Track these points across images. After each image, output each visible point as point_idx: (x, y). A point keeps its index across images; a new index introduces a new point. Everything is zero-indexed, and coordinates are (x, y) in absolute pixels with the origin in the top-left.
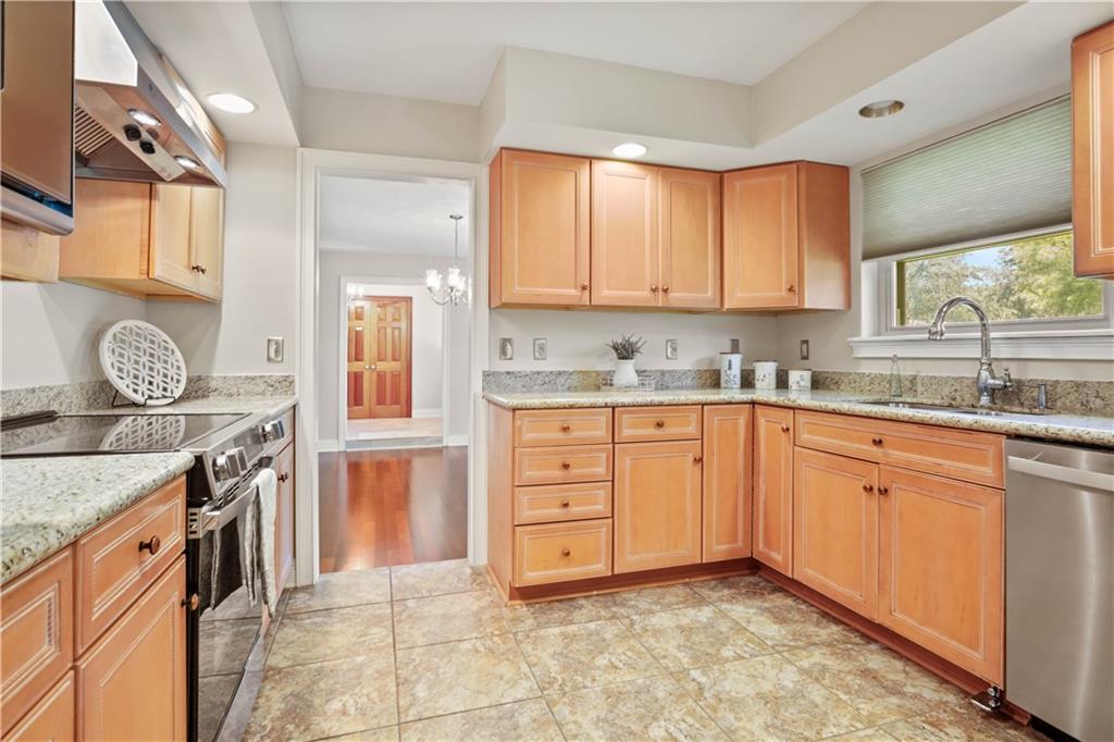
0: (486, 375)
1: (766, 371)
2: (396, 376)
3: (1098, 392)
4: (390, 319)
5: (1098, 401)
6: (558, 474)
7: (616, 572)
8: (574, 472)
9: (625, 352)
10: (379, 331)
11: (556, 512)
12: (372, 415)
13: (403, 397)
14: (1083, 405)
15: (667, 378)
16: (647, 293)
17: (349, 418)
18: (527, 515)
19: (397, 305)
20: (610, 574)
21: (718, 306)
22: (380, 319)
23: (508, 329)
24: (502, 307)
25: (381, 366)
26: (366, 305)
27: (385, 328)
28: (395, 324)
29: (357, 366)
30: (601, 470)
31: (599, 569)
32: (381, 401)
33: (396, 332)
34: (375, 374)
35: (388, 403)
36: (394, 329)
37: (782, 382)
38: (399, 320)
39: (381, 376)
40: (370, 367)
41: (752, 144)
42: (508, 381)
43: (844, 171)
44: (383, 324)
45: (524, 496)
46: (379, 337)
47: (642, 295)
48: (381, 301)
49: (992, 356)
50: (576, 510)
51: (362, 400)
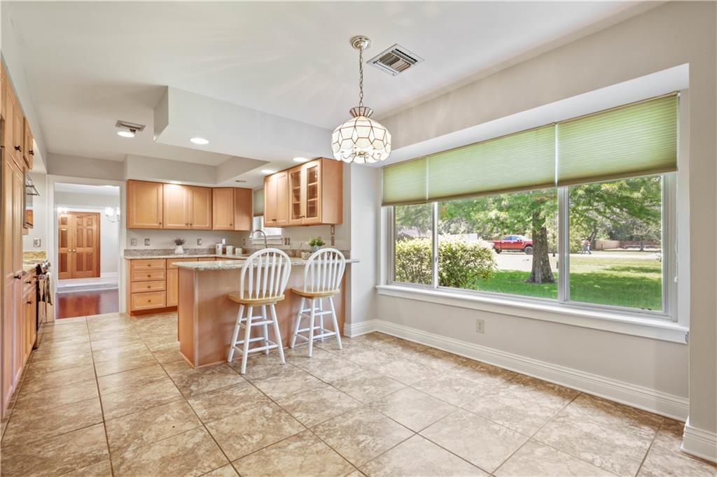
0: (125, 250)
1: (229, 248)
2: (89, 256)
4: (85, 224)
6: (147, 278)
7: (168, 306)
8: (152, 278)
9: (179, 243)
10: (78, 231)
11: (146, 289)
12: (73, 277)
13: (95, 266)
15: (197, 251)
16: (184, 225)
17: (59, 279)
18: (136, 290)
19: (91, 217)
20: (165, 306)
21: (210, 228)
22: (78, 225)
23: (134, 235)
24: (131, 229)
25: (79, 250)
26: (69, 217)
27: (82, 230)
28: (89, 227)
29: (64, 250)
30: (162, 277)
31: (162, 305)
32: (79, 268)
33: (90, 232)
34: (75, 254)
35: (84, 269)
36: (88, 230)
37: (234, 252)
38: (91, 225)
39: (79, 256)
40: (72, 251)
41: (215, 183)
42: (134, 252)
43: (251, 190)
44: (80, 227)
45: (135, 285)
46: (78, 235)
47: (183, 225)
48: (80, 215)
50: (153, 288)
51: (66, 268)
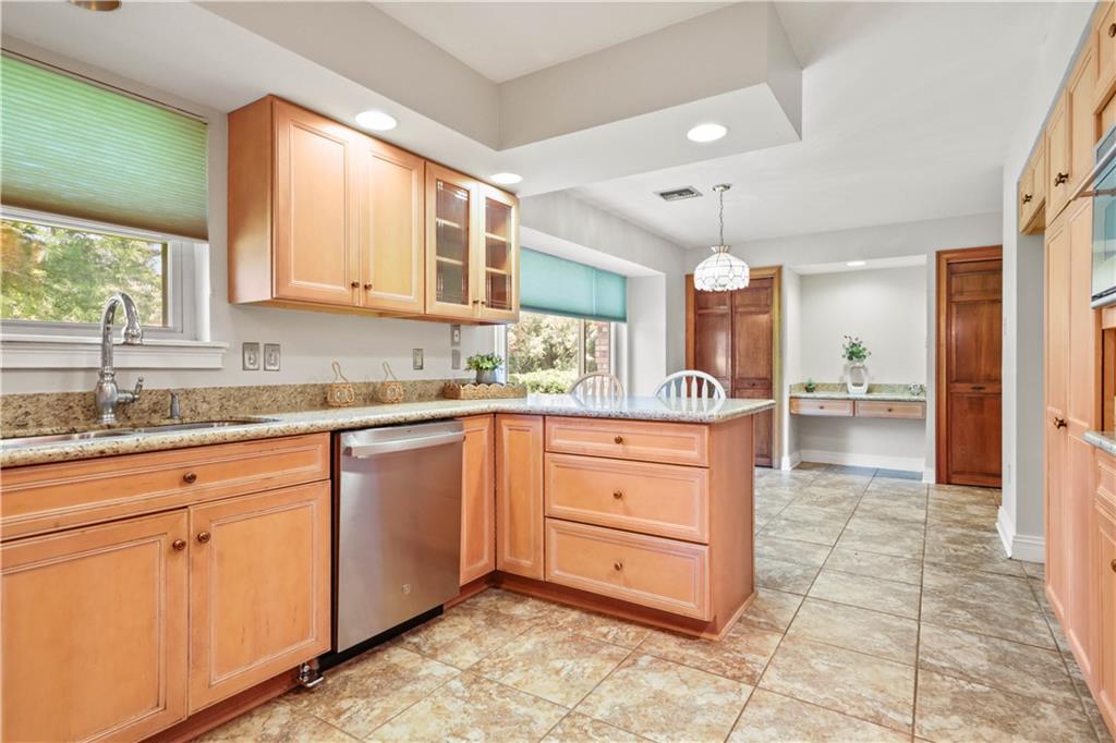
3: (204, 398)
5: (205, 406)
14: (192, 410)
49: (114, 366)
